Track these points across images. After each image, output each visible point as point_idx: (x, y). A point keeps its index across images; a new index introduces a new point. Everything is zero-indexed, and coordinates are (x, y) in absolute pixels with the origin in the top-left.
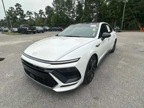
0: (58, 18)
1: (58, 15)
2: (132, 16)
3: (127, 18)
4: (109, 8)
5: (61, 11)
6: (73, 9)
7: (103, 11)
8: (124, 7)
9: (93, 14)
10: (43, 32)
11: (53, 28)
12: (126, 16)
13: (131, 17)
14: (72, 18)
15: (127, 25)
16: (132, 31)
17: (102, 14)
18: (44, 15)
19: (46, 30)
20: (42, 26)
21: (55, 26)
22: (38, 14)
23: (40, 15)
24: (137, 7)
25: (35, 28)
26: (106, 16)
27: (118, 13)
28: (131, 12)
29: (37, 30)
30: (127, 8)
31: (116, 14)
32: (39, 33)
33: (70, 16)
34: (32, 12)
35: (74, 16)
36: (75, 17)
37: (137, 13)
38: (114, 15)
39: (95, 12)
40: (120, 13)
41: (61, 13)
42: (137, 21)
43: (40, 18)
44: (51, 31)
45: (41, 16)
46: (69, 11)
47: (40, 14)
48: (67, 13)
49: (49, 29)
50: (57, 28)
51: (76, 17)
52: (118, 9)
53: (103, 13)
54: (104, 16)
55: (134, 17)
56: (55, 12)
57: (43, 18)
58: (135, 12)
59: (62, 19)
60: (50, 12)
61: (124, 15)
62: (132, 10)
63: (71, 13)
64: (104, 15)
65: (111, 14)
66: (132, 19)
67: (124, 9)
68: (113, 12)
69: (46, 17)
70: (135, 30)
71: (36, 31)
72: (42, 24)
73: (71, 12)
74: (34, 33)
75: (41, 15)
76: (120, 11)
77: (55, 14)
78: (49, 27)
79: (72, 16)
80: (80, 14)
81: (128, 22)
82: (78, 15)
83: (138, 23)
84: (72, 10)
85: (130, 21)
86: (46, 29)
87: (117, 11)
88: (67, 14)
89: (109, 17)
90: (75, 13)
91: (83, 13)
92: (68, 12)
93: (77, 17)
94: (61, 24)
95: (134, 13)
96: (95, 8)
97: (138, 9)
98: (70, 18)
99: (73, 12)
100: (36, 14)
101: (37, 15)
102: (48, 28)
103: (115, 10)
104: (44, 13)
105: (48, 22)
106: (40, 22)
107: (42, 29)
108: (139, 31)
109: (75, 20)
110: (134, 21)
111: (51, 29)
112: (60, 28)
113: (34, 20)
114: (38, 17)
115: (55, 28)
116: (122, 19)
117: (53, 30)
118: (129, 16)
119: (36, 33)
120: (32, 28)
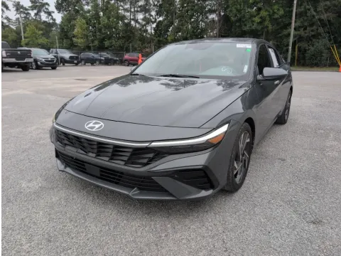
1: (98, 14)
2: (315, 27)
3: (302, 32)
5: (108, 2)
7: (234, 11)
8: (295, 2)
9: (207, 18)
10: (54, 68)
11: (83, 55)
12: (300, 27)
13: (312, 31)
14: (143, 26)
15: (303, 52)
16: (316, 68)
17: (234, 19)
18: (49, 14)
19: (64, 61)
20: (47, 48)
21: (88, 48)
22: (26, 9)
23: (33, 13)
25: (28, 54)
26: (245, 25)
27: (276, 19)
28: (314, 16)
29: (36, 61)
30: (301, 5)
31: (274, 21)
33: (136, 21)
34: (7, 3)
35: (148, 21)
36: (153, 23)
37: (329, 21)
38: (267, 23)
39: (211, 11)
40: (282, 17)
41: (107, 8)
42: (330, 40)
43: (35, 20)
44: (77, 64)
45: (36, 14)
46: (134, 3)
47: (33, 8)
48: (126, 10)
49: (71, 57)
50: (96, 56)
51: (154, 25)
52: (276, 8)
53: (236, 15)
54: (238, 24)
55: (321, 30)
56: (88, 4)
57: (45, 22)
58: (324, 17)
59: (108, 27)
60: (69, 4)
61: (295, 22)
62: (315, 11)
63: (141, 11)
64: (239, 20)
65: (257, 19)
66: (317, 36)
67: (295, 6)
68: (263, 13)
69: (54, 20)
70: (325, 66)
71: (32, 63)
72: (43, 40)
73: (140, 7)
74: (25, 68)
75: (39, 11)
76: (281, 12)
77: (89, 11)
79: (143, 20)
80: (167, 16)
81: (304, 45)
82: (161, 19)
83: (333, 47)
84: (141, 3)
85: (309, 39)
86: (62, 58)
87: (274, 13)
88: (129, 14)
89: (253, 27)
90: (153, 13)
91: (176, 13)
92: (131, 8)
93: (159, 23)
95: (320, 20)
97: (329, 8)
98: (137, 26)
99: (145, 9)
100: (22, 7)
101: (24, 13)
102: (67, 55)
103: (269, 9)
104: (47, 7)
105: (66, 36)
106: (36, 33)
107: (50, 56)
108: (336, 68)
109: (153, 31)
110: (320, 42)
111: (77, 58)
112: (105, 55)
113: (12, 27)
114: (28, 18)
115: (91, 55)
116: (289, 34)
117: (83, 62)
118: (308, 28)
119: (32, 69)
120: (19, 52)
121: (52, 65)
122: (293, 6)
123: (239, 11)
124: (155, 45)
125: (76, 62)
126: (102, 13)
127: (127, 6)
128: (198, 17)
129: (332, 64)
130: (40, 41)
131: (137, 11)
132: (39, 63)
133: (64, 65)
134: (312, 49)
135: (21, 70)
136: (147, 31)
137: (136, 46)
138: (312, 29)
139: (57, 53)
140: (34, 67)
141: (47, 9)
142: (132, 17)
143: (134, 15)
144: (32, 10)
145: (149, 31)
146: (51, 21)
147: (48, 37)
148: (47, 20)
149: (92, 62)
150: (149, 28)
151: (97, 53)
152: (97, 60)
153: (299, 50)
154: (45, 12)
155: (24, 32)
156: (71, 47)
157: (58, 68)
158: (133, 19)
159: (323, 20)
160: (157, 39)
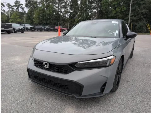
0: (44, 14)
1: (44, 9)
2: (139, 16)
3: (134, 18)
4: (112, 4)
5: (49, 3)
6: (66, 3)
7: (104, 8)
8: (131, 5)
9: (92, 11)
10: (22, 32)
11: (36, 27)
12: (133, 16)
14: (64, 14)
16: (140, 34)
17: (104, 12)
18: (23, 9)
19: (27, 30)
20: (20, 23)
21: (39, 24)
22: (12, 7)
23: (15, 8)
24: (145, 5)
25: (10, 26)
26: (109, 14)
27: (123, 12)
28: (139, 11)
29: (14, 29)
30: (133, 6)
31: (122, 12)
32: (15, 32)
33: (61, 12)
34: (4, 4)
35: (66, 12)
36: (68, 13)
37: (145, 13)
38: (119, 14)
39: (94, 8)
40: (125, 11)
41: (48, 6)
42: (146, 21)
43: (16, 11)
44: (34, 31)
45: (17, 9)
46: (60, 4)
47: (15, 6)
49: (31, 28)
50: (43, 27)
51: (69, 14)
52: (122, 7)
53: (105, 10)
54: (106, 14)
55: (142, 17)
56: (40, 4)
57: (21, 12)
58: (143, 11)
59: (49, 15)
60: (31, 4)
61: (131, 13)
62: (139, 8)
63: (63, 8)
64: (107, 12)
65: (114, 12)
66: (140, 19)
68: (117, 9)
69: (25, 11)
70: (144, 32)
71: (12, 30)
72: (19, 20)
73: (63, 6)
74: (9, 32)
75: (18, 7)
76: (125, 9)
77: (40, 7)
78: (31, 26)
79: (64, 11)
80: (74, 10)
81: (135, 23)
82: (72, 11)
83: (147, 24)
84: (63, 4)
85: (137, 21)
86: (27, 28)
87: (122, 9)
88: (58, 9)
89: (112, 15)
90: (69, 9)
91: (79, 9)
92: (58, 6)
93: (71, 13)
94: (48, 22)
95: (142, 13)
96: (95, 3)
97: (145, 7)
98: (62, 14)
99: (65, 7)
100: (10, 5)
101: (12, 8)
102: (29, 26)
103: (119, 7)
104: (22, 5)
105: (29, 18)
106: (16, 17)
107: (21, 27)
108: (149, 34)
109: (68, 17)
110: (142, 22)
111: (34, 28)
112: (47, 27)
113: (6, 14)
114: (13, 11)
115: (40, 27)
116: (128, 19)
117: (37, 30)
118: (136, 16)
119: (12, 33)
120: (6, 25)
121: (22, 31)
122: (129, 7)
123: (106, 8)
124: (69, 23)
125: (33, 30)
126: (46, 8)
128: (88, 11)
129: (147, 32)
130: (18, 20)
131: (62, 8)
132: (15, 30)
133: (28, 31)
134: (138, 25)
135: (7, 33)
136: (66, 16)
137: (61, 23)
138: (138, 16)
139: (24, 26)
140: (13, 32)
141: (22, 6)
142: (59, 10)
143: (60, 10)
144: (15, 7)
145: (67, 16)
146: (23, 12)
147: (22, 19)
148: (22, 11)
149: (41, 30)
150: (67, 15)
151: (43, 26)
152: (43, 29)
153: (133, 26)
154: (21, 8)
155: (11, 17)
156: (31, 23)
157: (24, 32)
158: (60, 11)
160: (70, 20)
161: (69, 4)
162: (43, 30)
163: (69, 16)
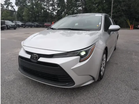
0: (33, 11)
2: (120, 13)
3: (115, 14)
4: (95, 2)
5: (37, 2)
6: (53, 1)
7: (88, 6)
8: (112, 2)
9: (78, 9)
12: (114, 12)
14: (52, 12)
18: (12, 7)
21: (29, 21)
23: (5, 6)
24: (125, 3)
25: (4, 23)
27: (105, 9)
28: (120, 8)
32: (8, 29)
33: (49, 10)
35: (54, 10)
36: (56, 10)
37: (126, 10)
38: (101, 11)
40: (107, 8)
41: (37, 4)
42: (126, 17)
43: (6, 9)
44: (24, 27)
45: (7, 7)
46: (48, 2)
47: (5, 4)
48: (45, 5)
49: (22, 24)
51: (56, 11)
52: (105, 5)
53: (89, 8)
55: (123, 13)
56: (29, 3)
58: (124, 8)
59: (38, 12)
60: (21, 3)
61: (113, 10)
62: (120, 6)
63: (51, 6)
64: (90, 10)
65: (97, 9)
66: (121, 16)
69: (15, 9)
72: (10, 17)
73: (50, 4)
75: (8, 6)
76: (107, 6)
77: (29, 5)
79: (52, 9)
80: (61, 8)
81: (116, 19)
82: (59, 9)
83: (127, 20)
84: (51, 2)
87: (104, 7)
88: (46, 7)
90: (56, 6)
91: (65, 7)
92: (47, 4)
93: (58, 10)
94: (37, 19)
96: (80, 1)
97: (125, 5)
98: (50, 12)
99: (52, 5)
102: (20, 23)
103: (102, 5)
104: (11, 4)
105: (19, 16)
106: (7, 15)
107: (14, 24)
108: (129, 28)
110: (122, 18)
111: (24, 25)
112: (36, 23)
114: (3, 9)
115: (30, 23)
117: (27, 27)
118: (118, 13)
119: (6, 29)
121: (14, 28)
122: (111, 4)
123: (90, 6)
124: (57, 19)
125: (24, 26)
126: (35, 7)
127: (45, 4)
128: (74, 8)
129: (127, 27)
130: (8, 18)
131: (49, 6)
132: (8, 27)
133: (19, 28)
134: (120, 21)
137: (49, 20)
139: (16, 23)
141: (11, 5)
142: (47, 8)
143: (48, 8)
144: (5, 5)
146: (13, 10)
147: (12, 16)
148: (11, 9)
149: (31, 26)
150: (54, 13)
151: (33, 23)
152: (33, 25)
154: (11, 6)
156: (22, 20)
157: (16, 29)
158: (48, 9)
159: (123, 10)
160: (58, 17)
161: (57, 2)
162: (33, 27)
163: (56, 13)
